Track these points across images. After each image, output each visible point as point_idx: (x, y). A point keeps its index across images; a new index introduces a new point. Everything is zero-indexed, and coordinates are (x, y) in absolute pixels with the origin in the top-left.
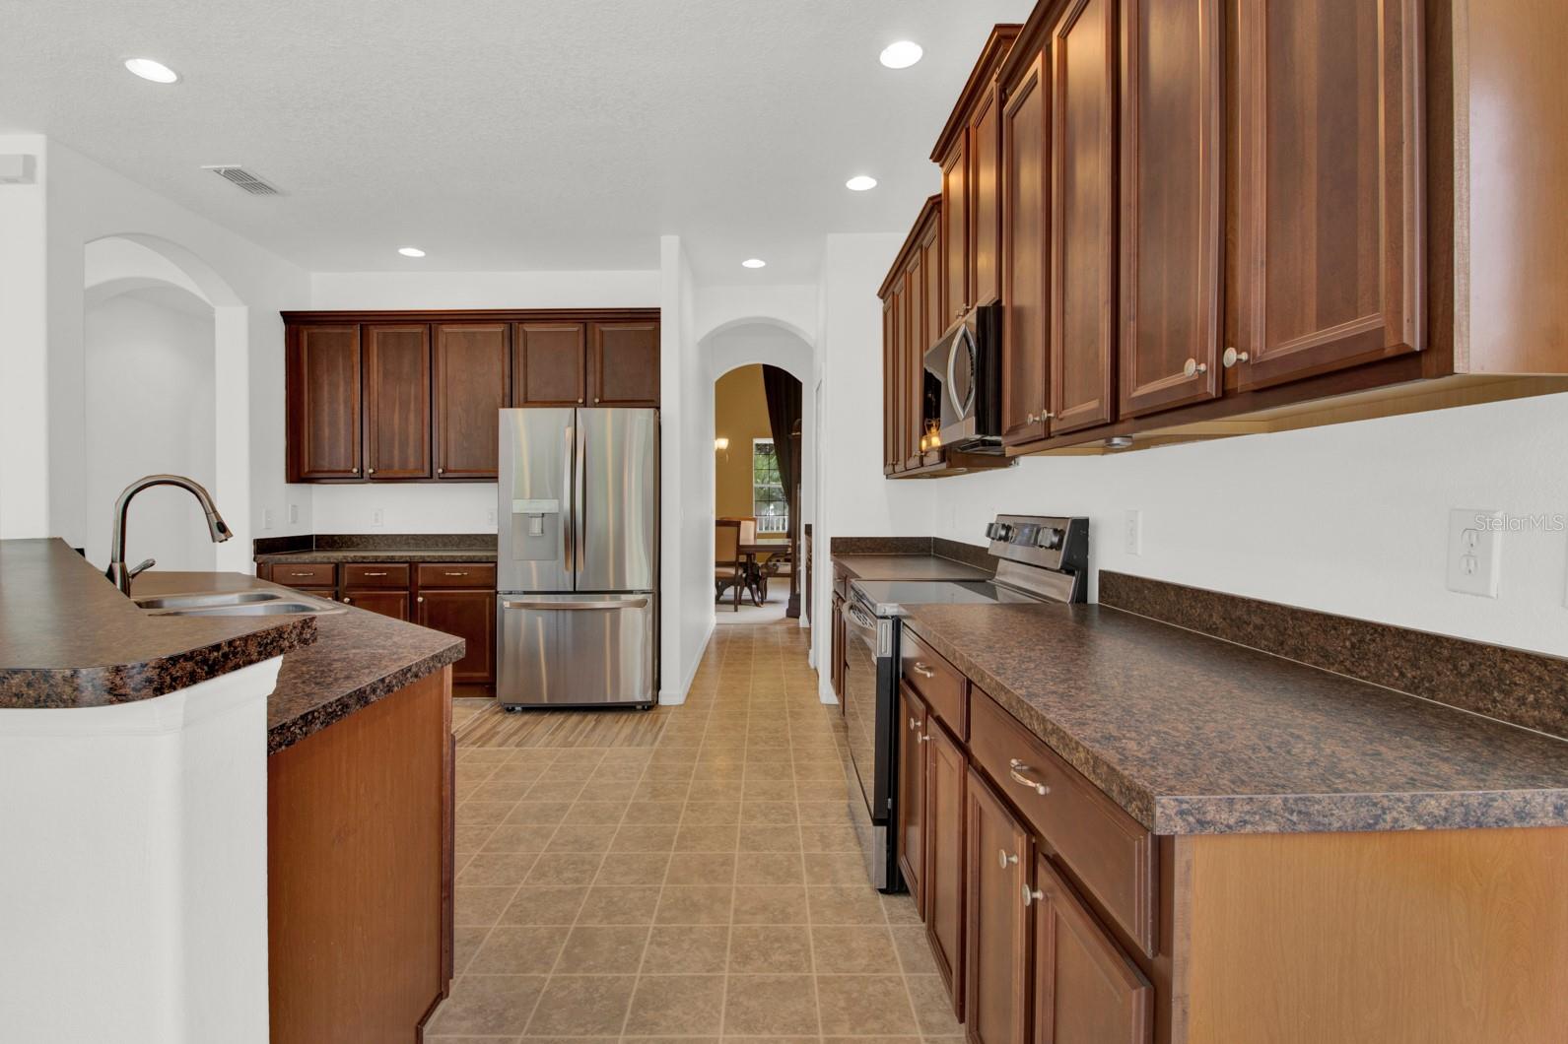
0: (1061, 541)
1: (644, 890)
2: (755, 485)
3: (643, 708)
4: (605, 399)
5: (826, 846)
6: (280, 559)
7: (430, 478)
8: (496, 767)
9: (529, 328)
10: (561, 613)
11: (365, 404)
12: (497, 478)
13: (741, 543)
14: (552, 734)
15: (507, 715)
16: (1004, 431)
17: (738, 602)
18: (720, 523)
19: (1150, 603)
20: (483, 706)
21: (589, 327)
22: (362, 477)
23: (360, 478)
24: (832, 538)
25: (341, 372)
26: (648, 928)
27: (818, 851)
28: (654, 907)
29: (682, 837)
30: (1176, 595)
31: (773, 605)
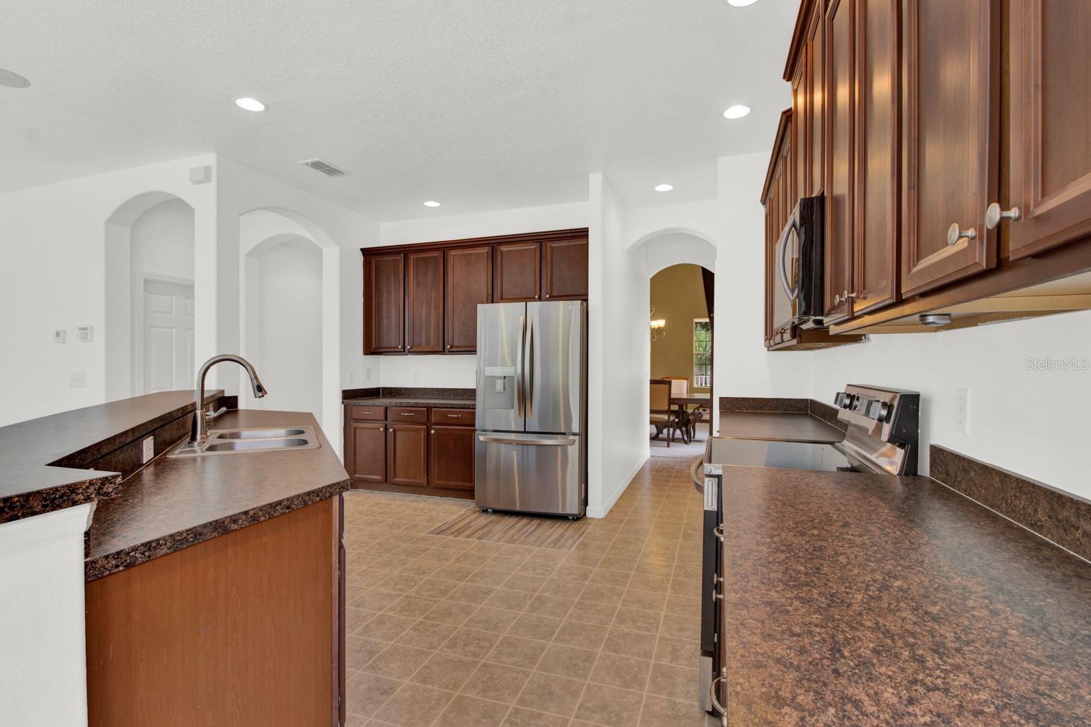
0: (889, 414)
1: (518, 672)
2: (694, 352)
3: (573, 519)
4: (554, 295)
5: (675, 658)
6: (355, 403)
7: (443, 352)
8: (459, 553)
9: (504, 248)
10: (525, 447)
11: (406, 304)
12: (476, 351)
13: (672, 397)
14: (504, 532)
15: (481, 514)
16: (826, 312)
17: (670, 440)
18: (652, 382)
19: (975, 485)
20: (469, 506)
21: (544, 244)
22: (404, 351)
23: (403, 352)
24: (720, 398)
25: (393, 285)
26: (509, 707)
27: (665, 662)
28: (520, 688)
29: (563, 630)
30: (1001, 481)
31: (699, 443)
